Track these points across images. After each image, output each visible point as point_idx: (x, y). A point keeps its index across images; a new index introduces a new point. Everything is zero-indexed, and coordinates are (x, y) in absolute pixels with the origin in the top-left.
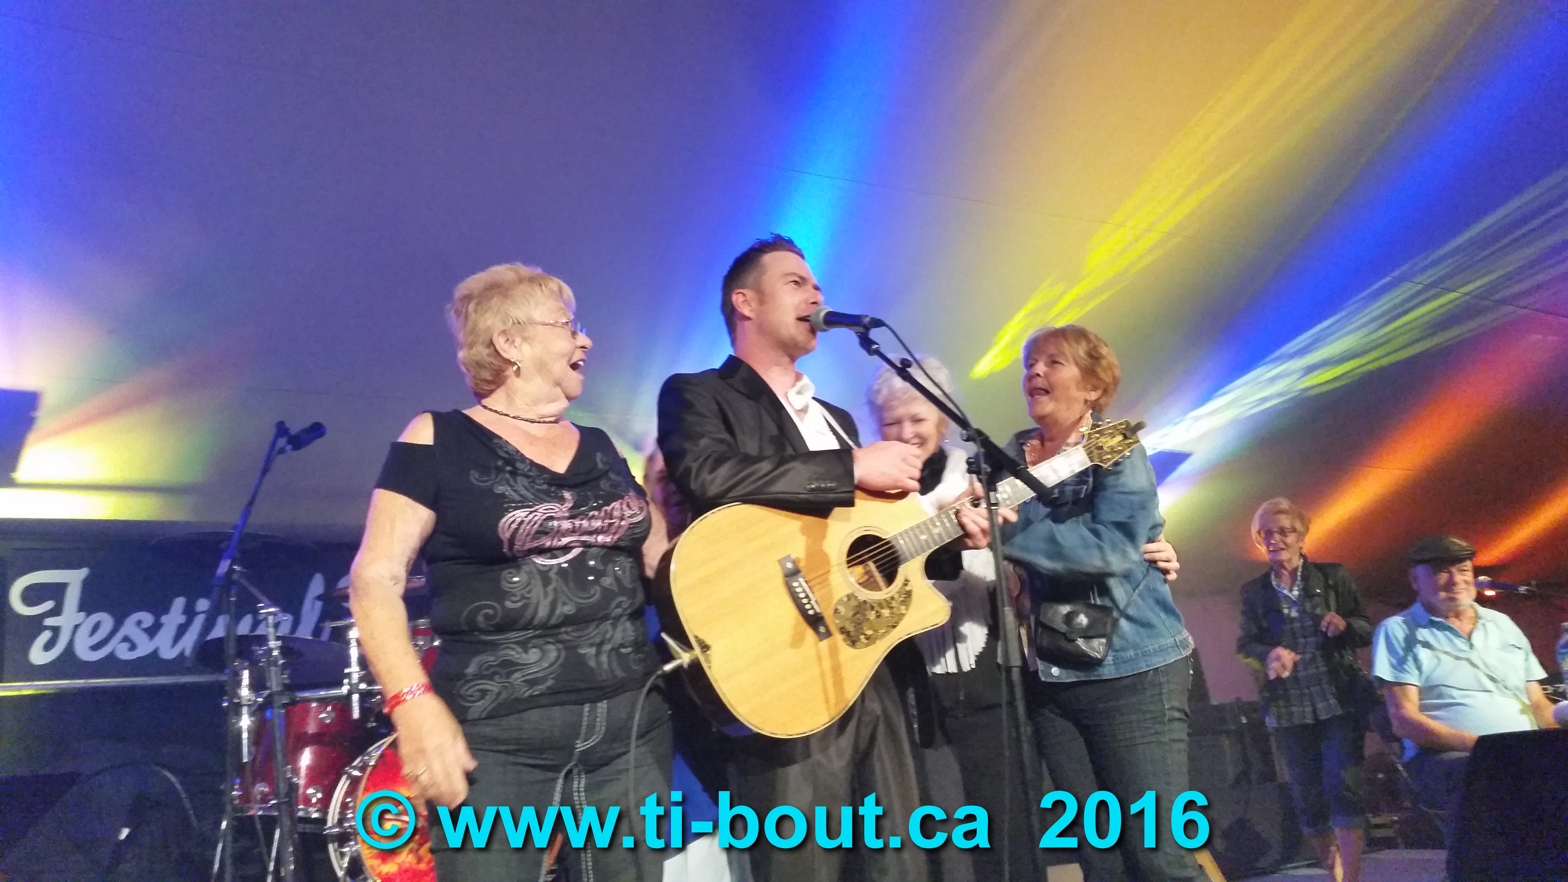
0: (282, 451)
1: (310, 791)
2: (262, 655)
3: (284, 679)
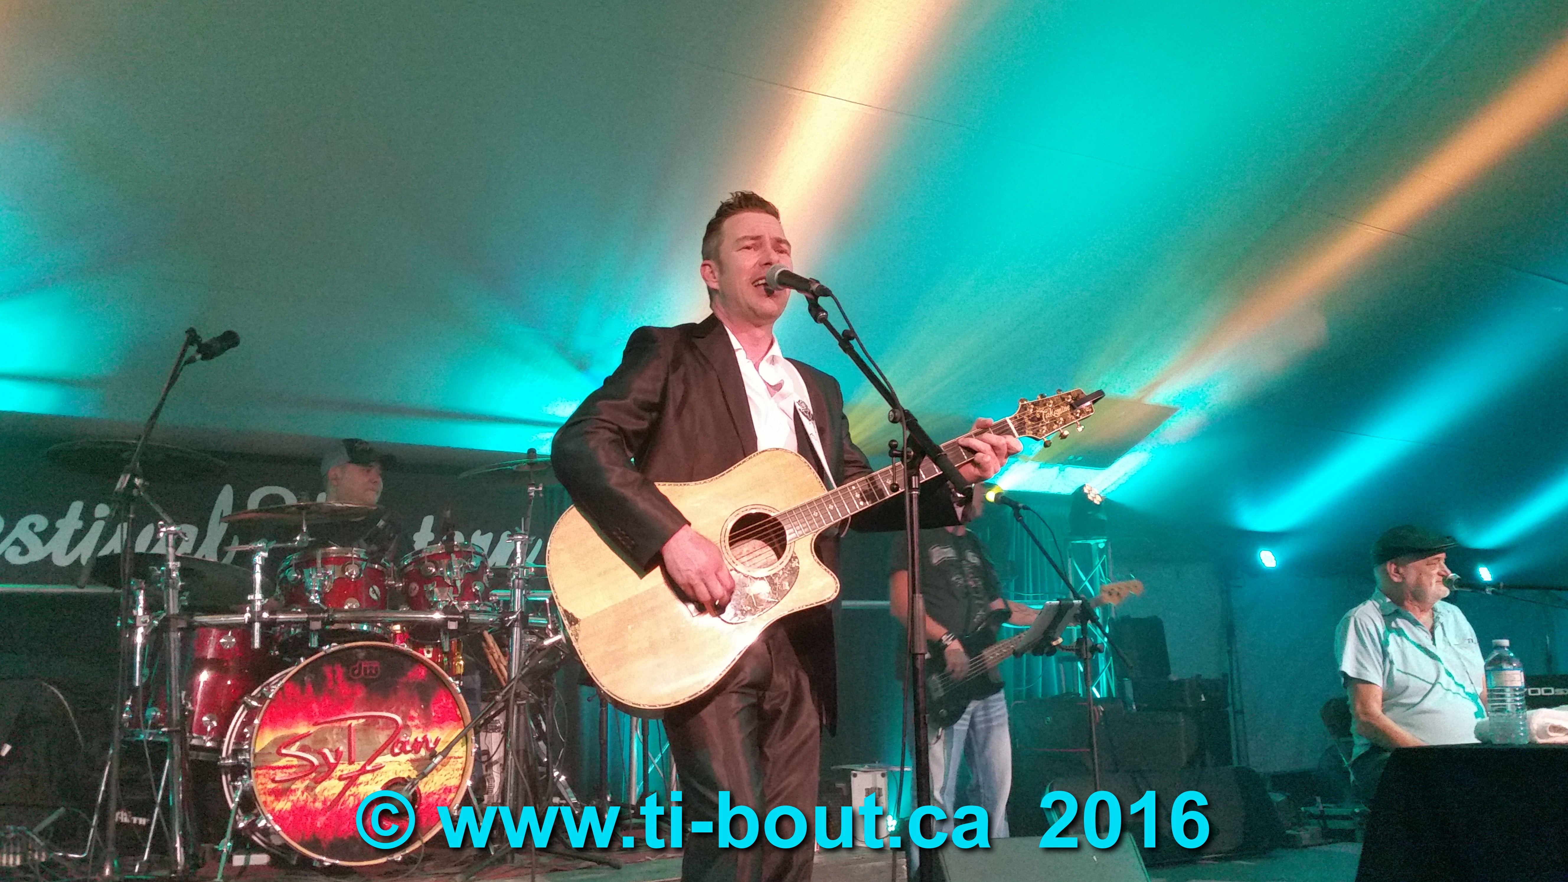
1: (206, 719)
3: (181, 601)
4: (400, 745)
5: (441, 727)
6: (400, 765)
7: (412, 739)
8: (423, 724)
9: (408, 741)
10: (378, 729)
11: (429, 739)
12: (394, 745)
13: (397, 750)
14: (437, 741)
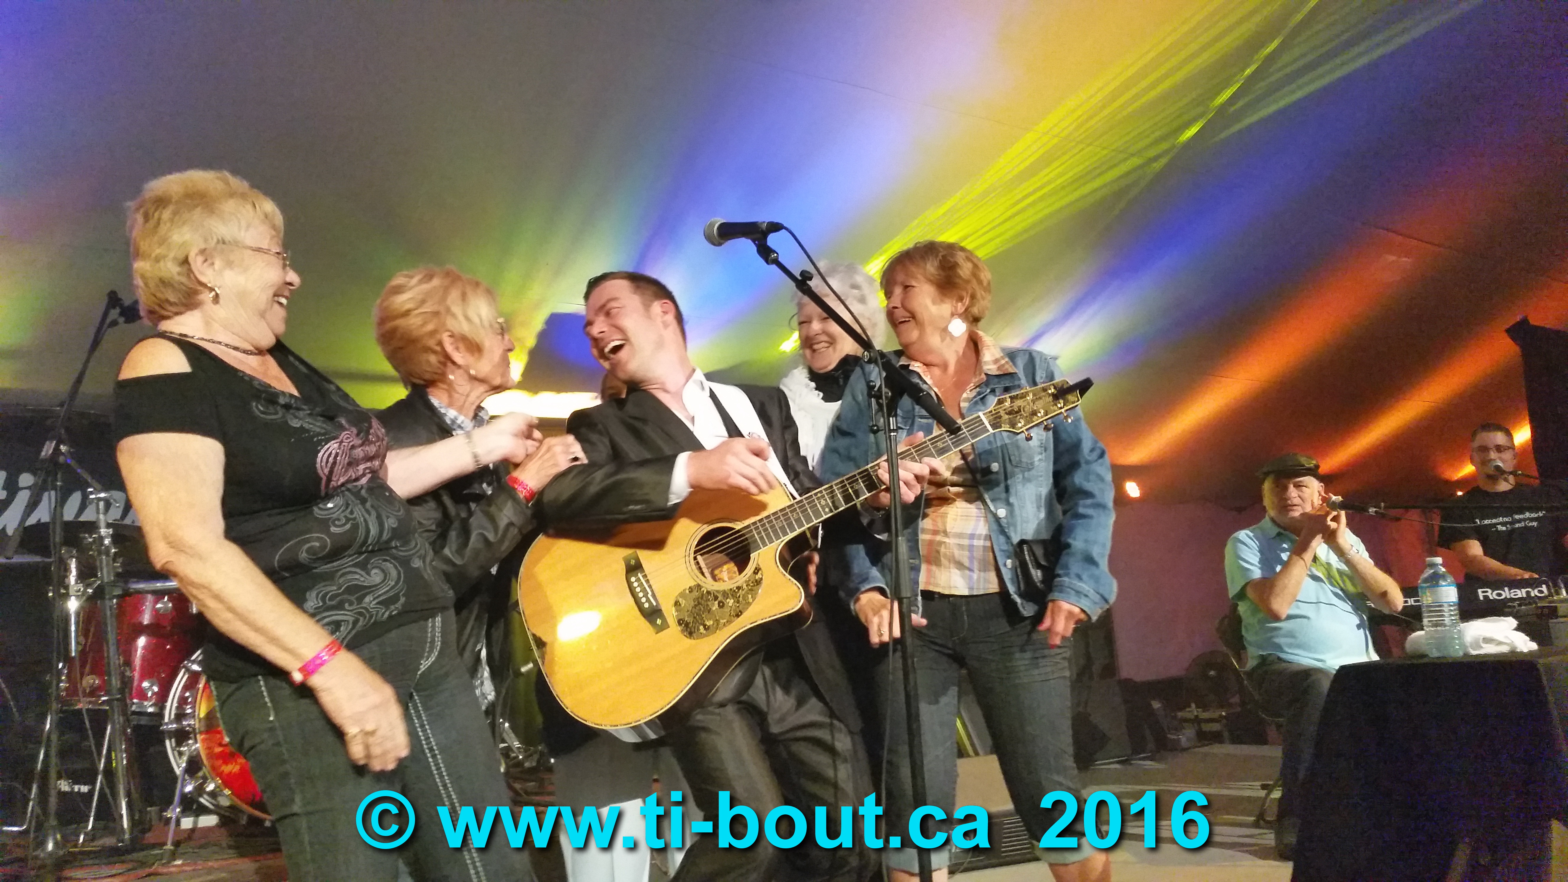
0: (114, 323)
1: (146, 684)
2: (91, 543)
3: (115, 567)
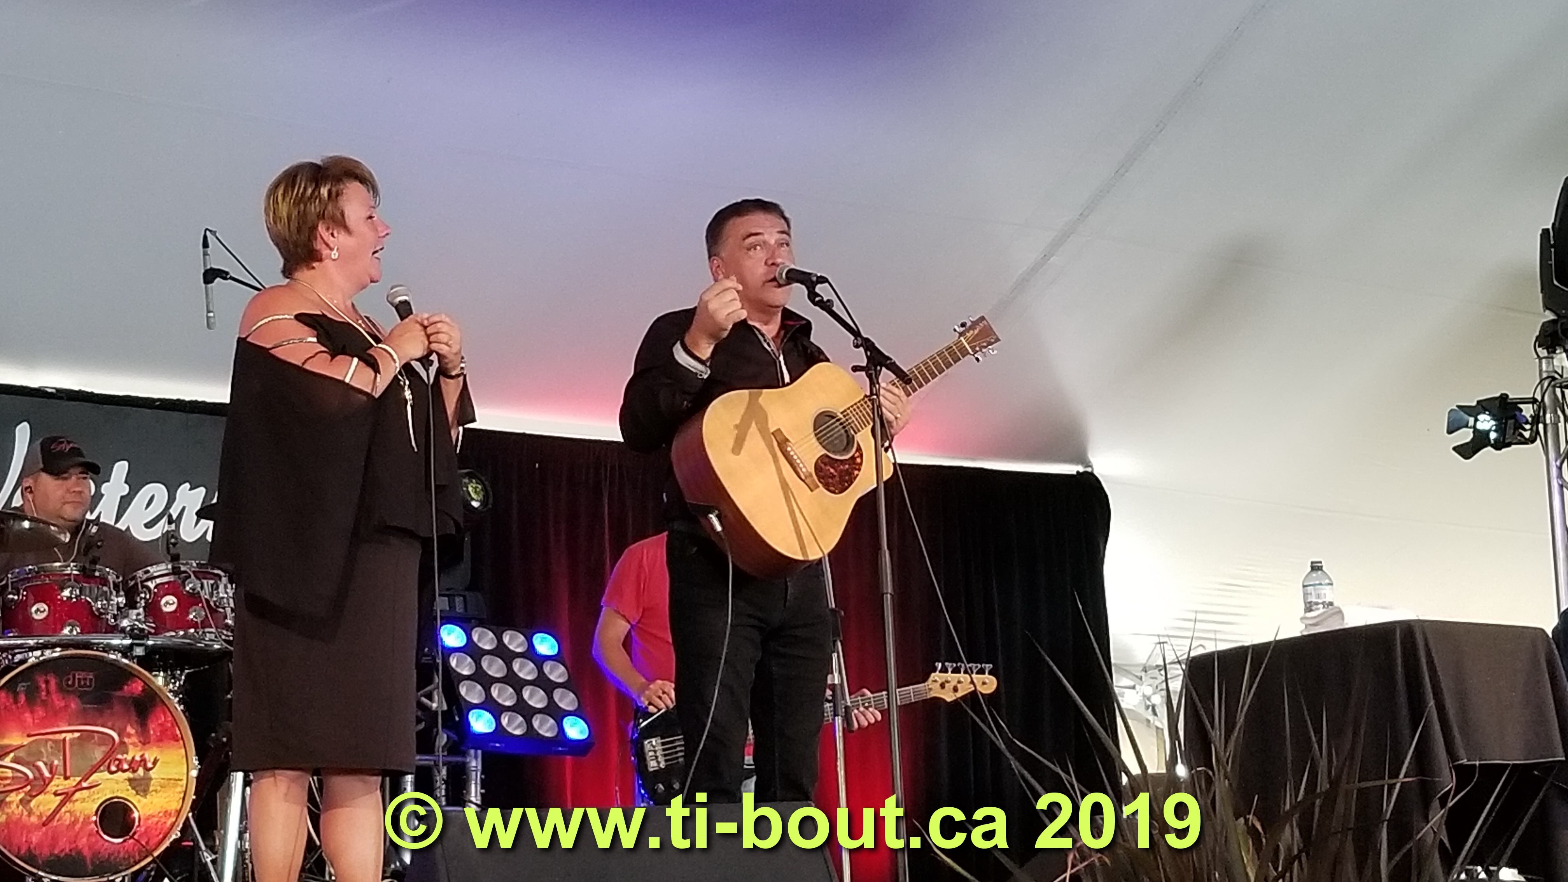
4: (117, 762)
5: (158, 747)
6: (117, 782)
7: (129, 758)
8: (140, 742)
9: (126, 759)
10: (94, 744)
11: (148, 759)
12: (111, 761)
13: (113, 768)
14: (155, 762)
